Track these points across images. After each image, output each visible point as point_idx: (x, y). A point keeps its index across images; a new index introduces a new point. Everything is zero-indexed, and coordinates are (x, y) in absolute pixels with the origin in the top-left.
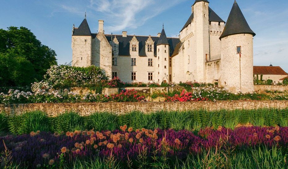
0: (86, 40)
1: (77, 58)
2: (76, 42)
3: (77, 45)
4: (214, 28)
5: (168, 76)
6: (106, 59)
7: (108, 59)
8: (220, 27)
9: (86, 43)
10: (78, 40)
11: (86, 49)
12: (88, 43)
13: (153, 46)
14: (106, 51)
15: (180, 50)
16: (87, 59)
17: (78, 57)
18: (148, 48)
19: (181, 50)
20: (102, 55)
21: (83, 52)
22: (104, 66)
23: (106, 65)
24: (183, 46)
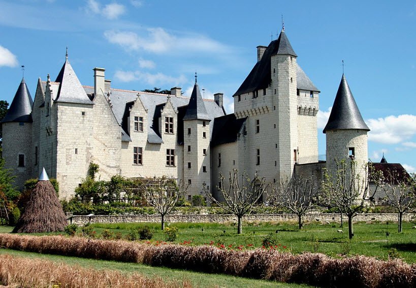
0: (83, 113)
1: (67, 149)
2: (64, 117)
3: (66, 122)
4: (304, 101)
5: (209, 187)
6: (111, 152)
7: (114, 153)
8: (313, 101)
9: (85, 118)
10: (67, 112)
11: (84, 132)
12: (88, 119)
13: (175, 121)
14: (112, 136)
15: (239, 136)
16: (86, 153)
17: (70, 149)
18: (167, 125)
19: (241, 135)
20: (104, 144)
21: (79, 139)
22: (108, 166)
23: (111, 165)
24: (245, 128)
